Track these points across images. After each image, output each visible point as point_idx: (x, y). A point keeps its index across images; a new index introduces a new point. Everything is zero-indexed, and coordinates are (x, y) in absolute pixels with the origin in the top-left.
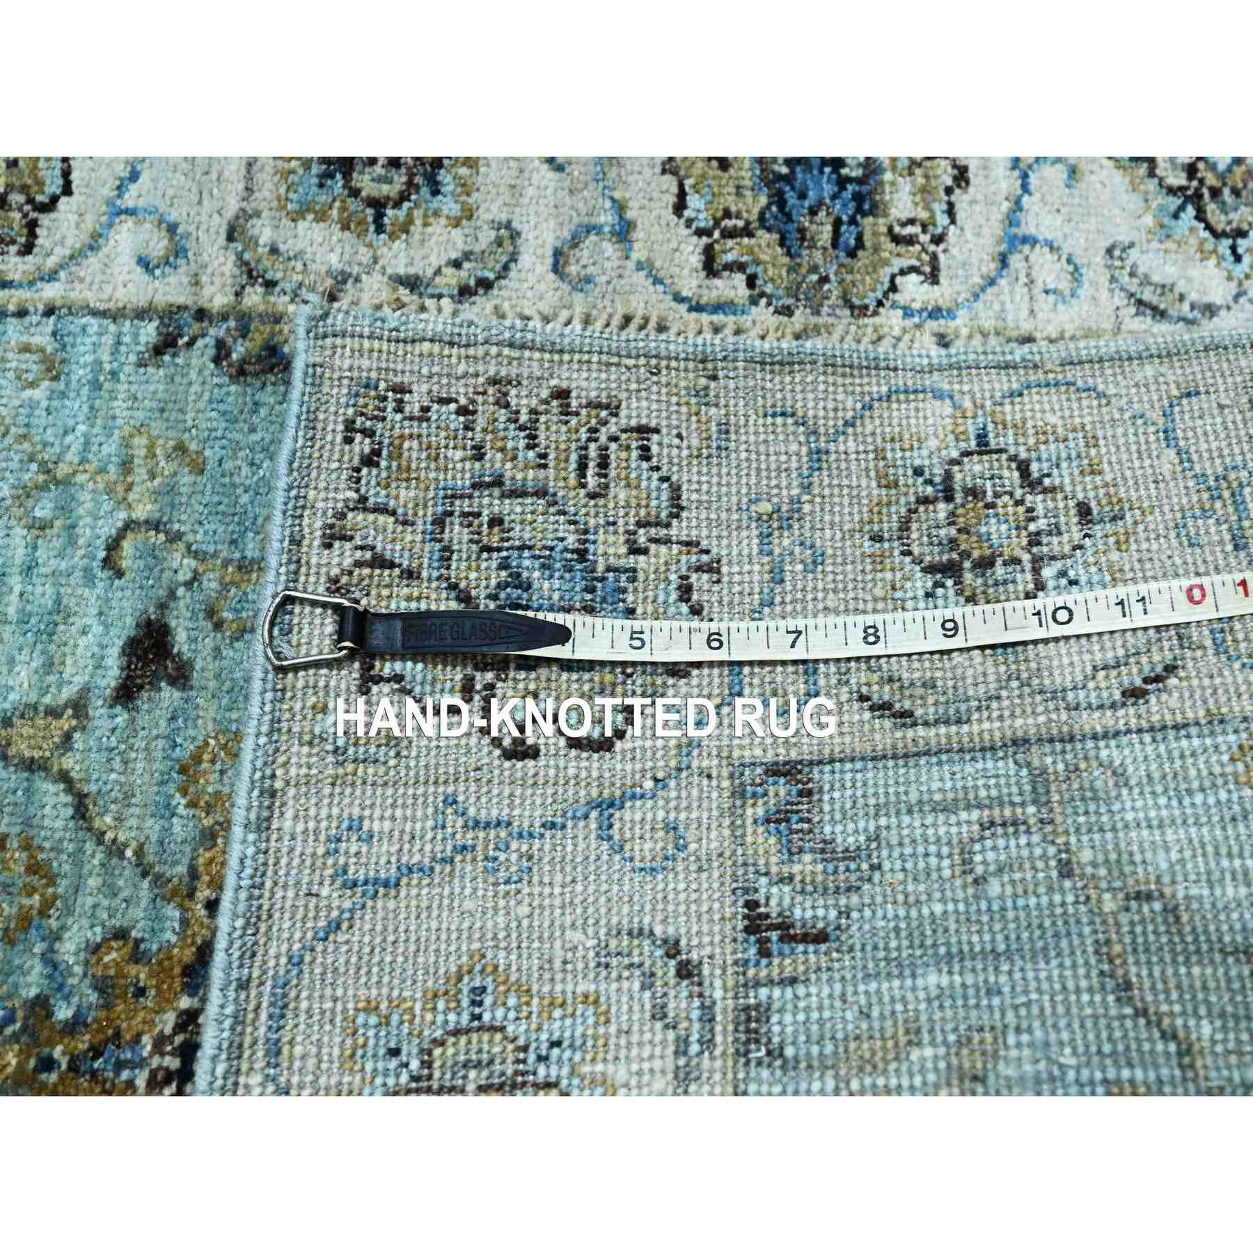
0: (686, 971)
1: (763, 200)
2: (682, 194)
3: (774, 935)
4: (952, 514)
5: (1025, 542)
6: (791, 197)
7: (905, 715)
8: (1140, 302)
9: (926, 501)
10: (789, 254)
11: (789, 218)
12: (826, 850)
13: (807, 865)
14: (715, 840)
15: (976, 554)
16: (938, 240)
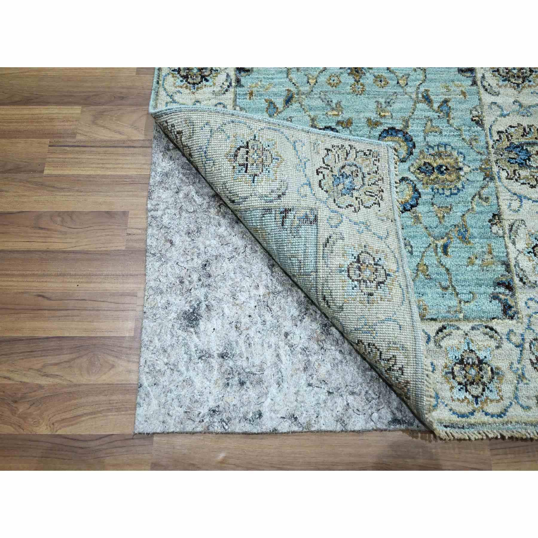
0: (279, 196)
1: (517, 143)
2: (514, 127)
3: (284, 215)
4: (371, 264)
5: (365, 279)
6: (518, 149)
7: (325, 245)
8: (512, 226)
9: (374, 259)
10: (505, 148)
11: (514, 148)
12: (299, 226)
13: (297, 222)
14: (304, 204)
15: (362, 267)
16: (516, 180)
